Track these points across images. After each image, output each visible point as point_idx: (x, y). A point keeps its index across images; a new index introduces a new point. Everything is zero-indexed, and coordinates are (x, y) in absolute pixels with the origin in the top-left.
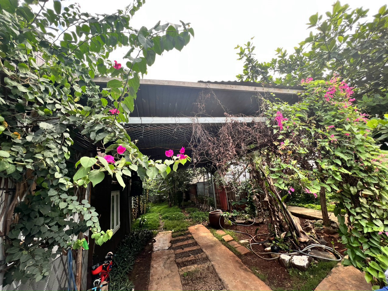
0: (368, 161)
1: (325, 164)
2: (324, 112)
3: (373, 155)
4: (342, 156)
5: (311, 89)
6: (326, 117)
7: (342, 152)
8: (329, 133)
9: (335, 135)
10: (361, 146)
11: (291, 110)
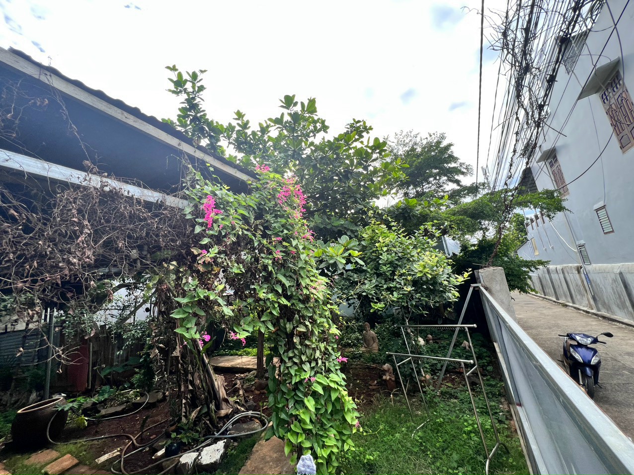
0: (307, 288)
1: (264, 291)
2: (274, 217)
3: (312, 281)
4: (284, 280)
5: (264, 181)
6: (275, 225)
7: (285, 276)
8: (275, 247)
9: (281, 251)
10: (304, 268)
11: (232, 200)
